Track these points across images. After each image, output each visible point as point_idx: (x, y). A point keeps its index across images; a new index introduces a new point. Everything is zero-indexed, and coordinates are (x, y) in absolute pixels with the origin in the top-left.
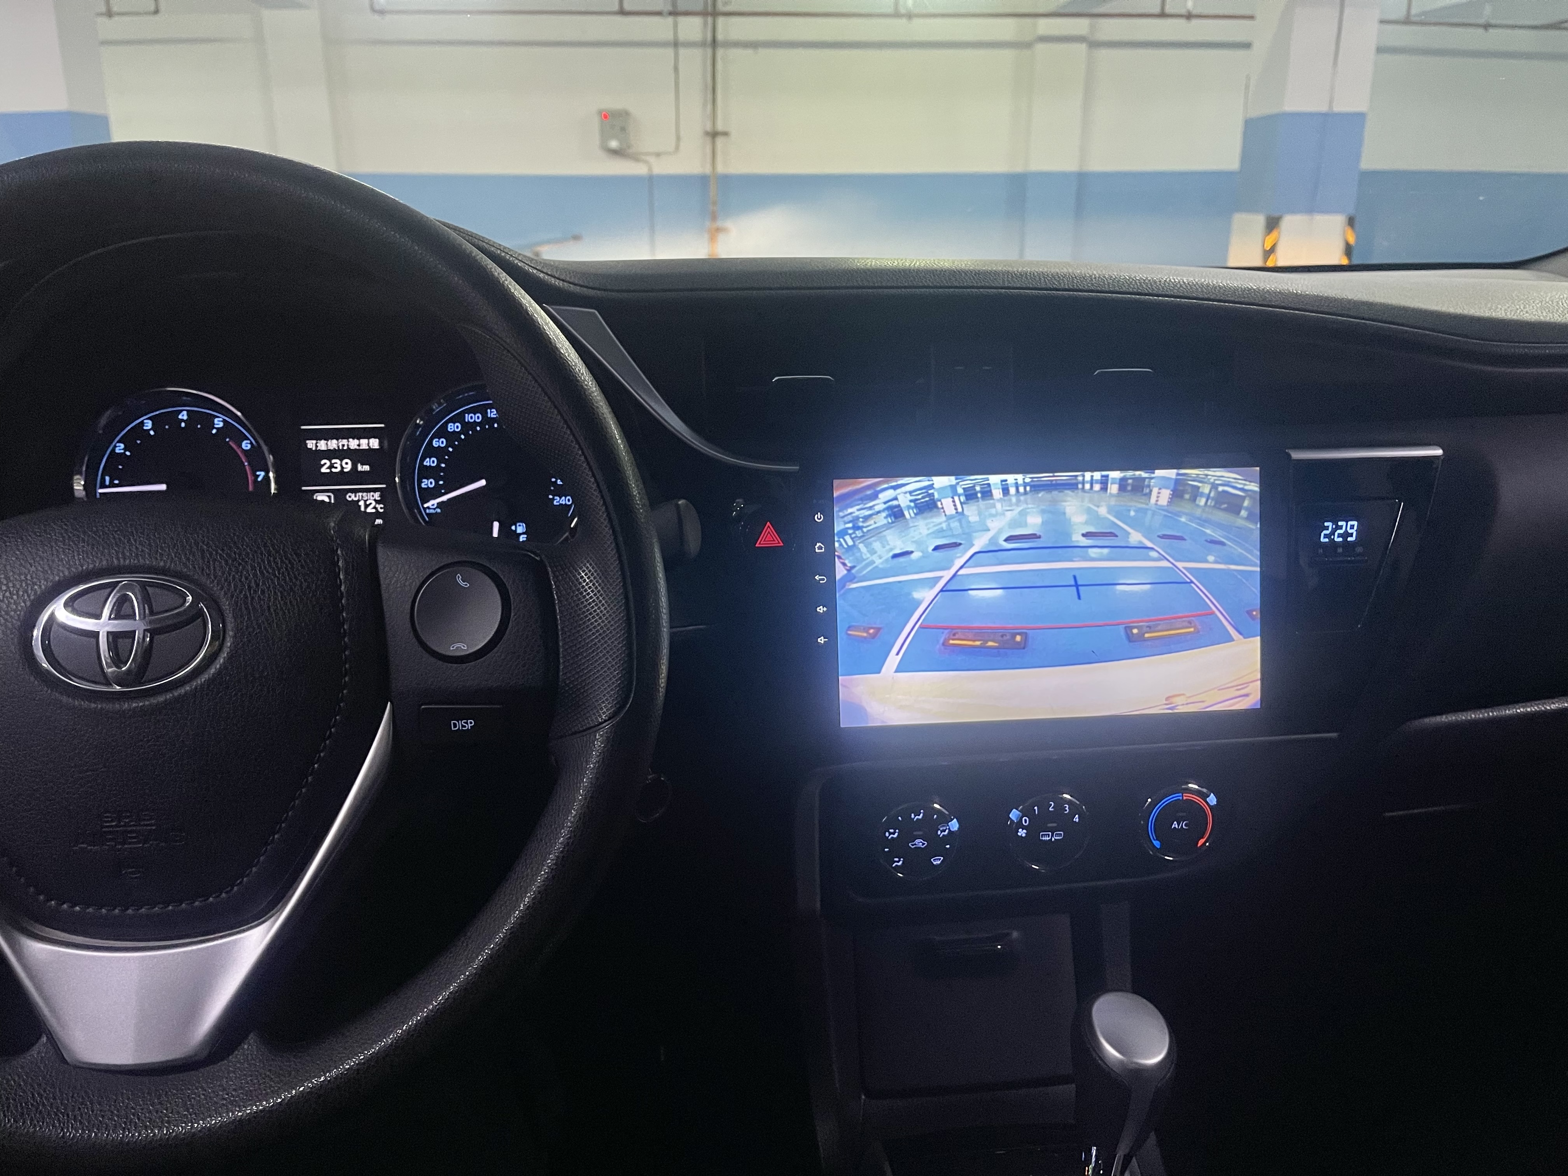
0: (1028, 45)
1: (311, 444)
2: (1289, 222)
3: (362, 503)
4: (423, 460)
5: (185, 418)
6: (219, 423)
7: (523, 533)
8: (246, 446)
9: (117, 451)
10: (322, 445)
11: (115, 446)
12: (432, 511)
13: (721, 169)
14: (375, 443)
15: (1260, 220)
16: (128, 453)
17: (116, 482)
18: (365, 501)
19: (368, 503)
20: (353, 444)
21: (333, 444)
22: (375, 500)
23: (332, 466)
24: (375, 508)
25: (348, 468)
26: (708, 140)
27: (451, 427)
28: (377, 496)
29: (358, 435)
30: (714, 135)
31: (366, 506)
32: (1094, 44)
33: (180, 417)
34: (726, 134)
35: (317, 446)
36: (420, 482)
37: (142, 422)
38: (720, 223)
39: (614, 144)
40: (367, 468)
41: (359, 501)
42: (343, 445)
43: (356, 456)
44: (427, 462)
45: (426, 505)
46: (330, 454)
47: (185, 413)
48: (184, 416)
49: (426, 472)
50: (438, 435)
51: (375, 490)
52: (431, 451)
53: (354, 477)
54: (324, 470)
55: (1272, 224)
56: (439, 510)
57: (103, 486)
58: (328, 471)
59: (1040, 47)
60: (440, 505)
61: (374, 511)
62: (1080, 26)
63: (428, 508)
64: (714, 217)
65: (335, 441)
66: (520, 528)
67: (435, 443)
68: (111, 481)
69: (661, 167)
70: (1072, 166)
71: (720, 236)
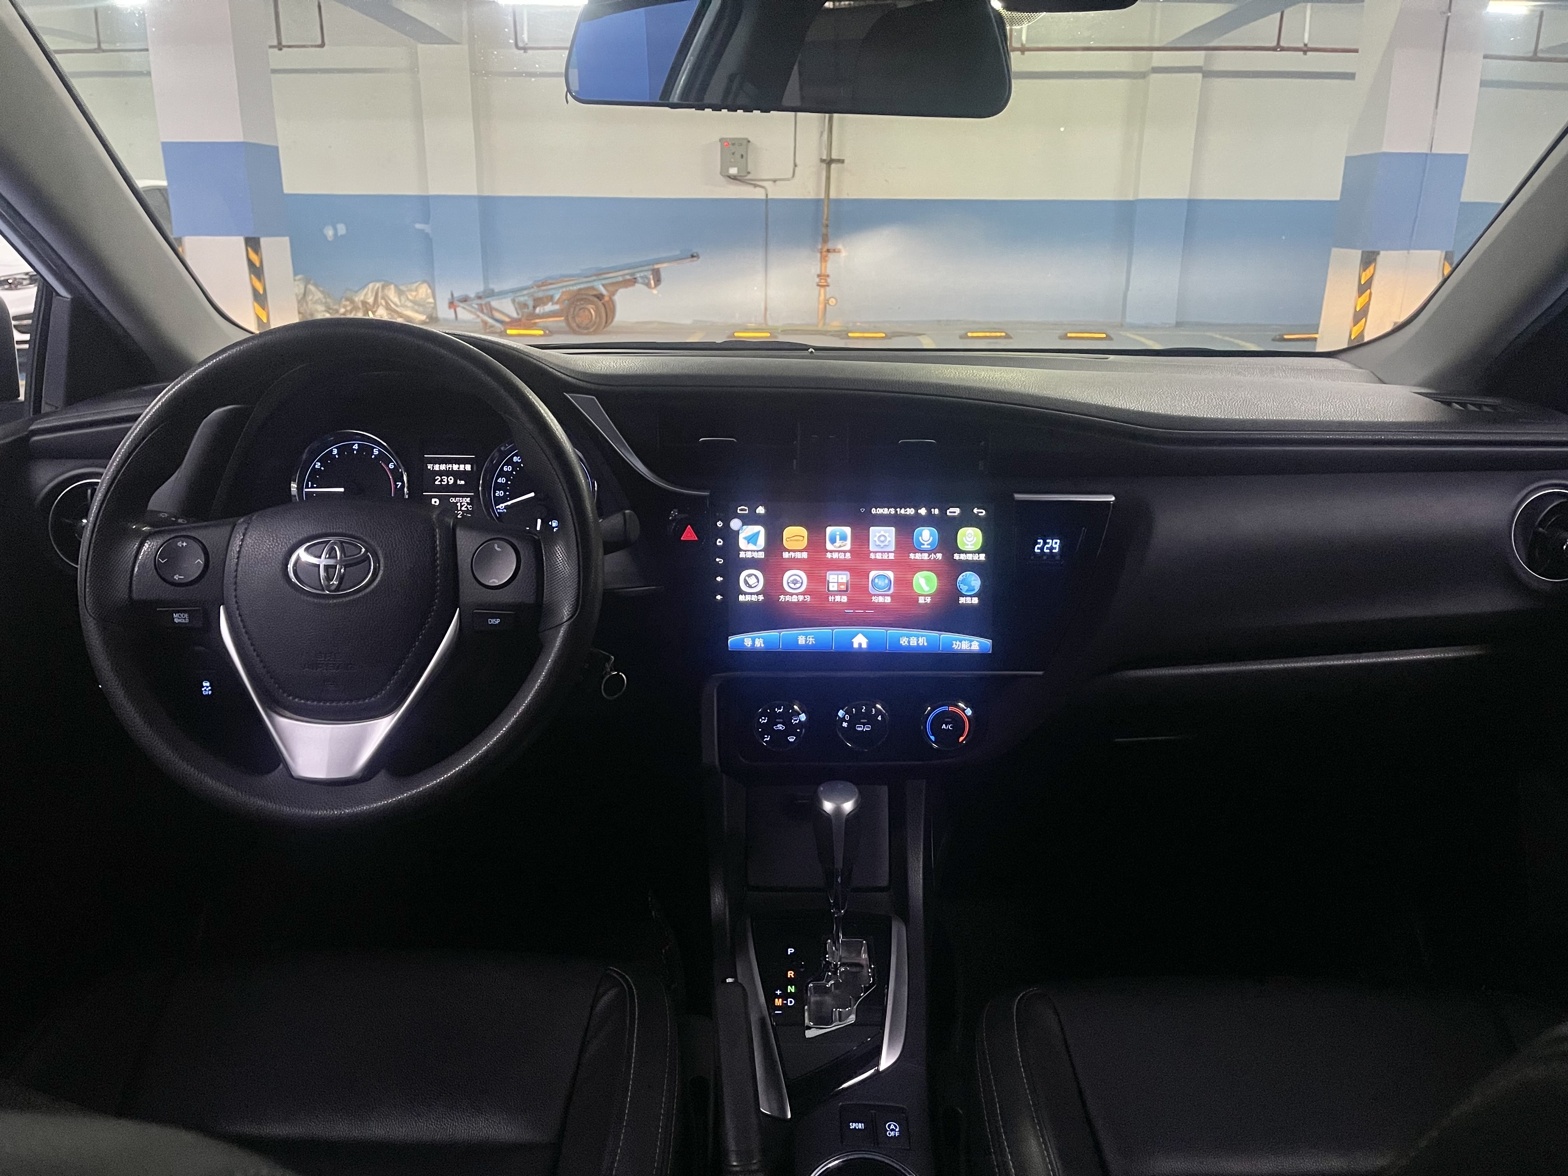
0: (1143, 75)
1: (430, 466)
2: (1384, 257)
3: (459, 504)
4: (497, 479)
5: (357, 448)
6: (376, 452)
7: (556, 527)
8: (391, 466)
9: (316, 467)
10: (437, 467)
11: (315, 464)
12: (501, 511)
13: (833, 195)
14: (468, 467)
15: (1356, 255)
16: (322, 468)
17: (315, 486)
18: (461, 503)
19: (462, 504)
20: (455, 467)
21: (443, 467)
22: (467, 503)
23: (442, 481)
24: (466, 507)
25: (451, 482)
26: (824, 166)
27: (515, 459)
28: (468, 500)
29: (458, 462)
30: (829, 162)
31: (461, 506)
32: (1208, 74)
33: (354, 447)
34: (842, 161)
35: (433, 468)
36: (494, 493)
37: (332, 450)
38: (830, 246)
39: (733, 171)
40: (463, 482)
41: (457, 503)
42: (449, 468)
43: (457, 475)
44: (499, 481)
45: (497, 507)
46: (441, 473)
47: (356, 445)
48: (356, 447)
49: (499, 487)
50: (507, 464)
51: (467, 497)
52: (502, 474)
53: (455, 488)
54: (437, 483)
55: (1369, 260)
56: (505, 511)
57: (307, 487)
58: (440, 483)
59: (1154, 77)
60: (506, 507)
61: (466, 509)
62: (1197, 58)
63: (499, 509)
64: (825, 240)
65: (444, 465)
66: (555, 524)
67: (505, 469)
68: (312, 485)
69: (777, 192)
70: (1183, 195)
71: (831, 256)
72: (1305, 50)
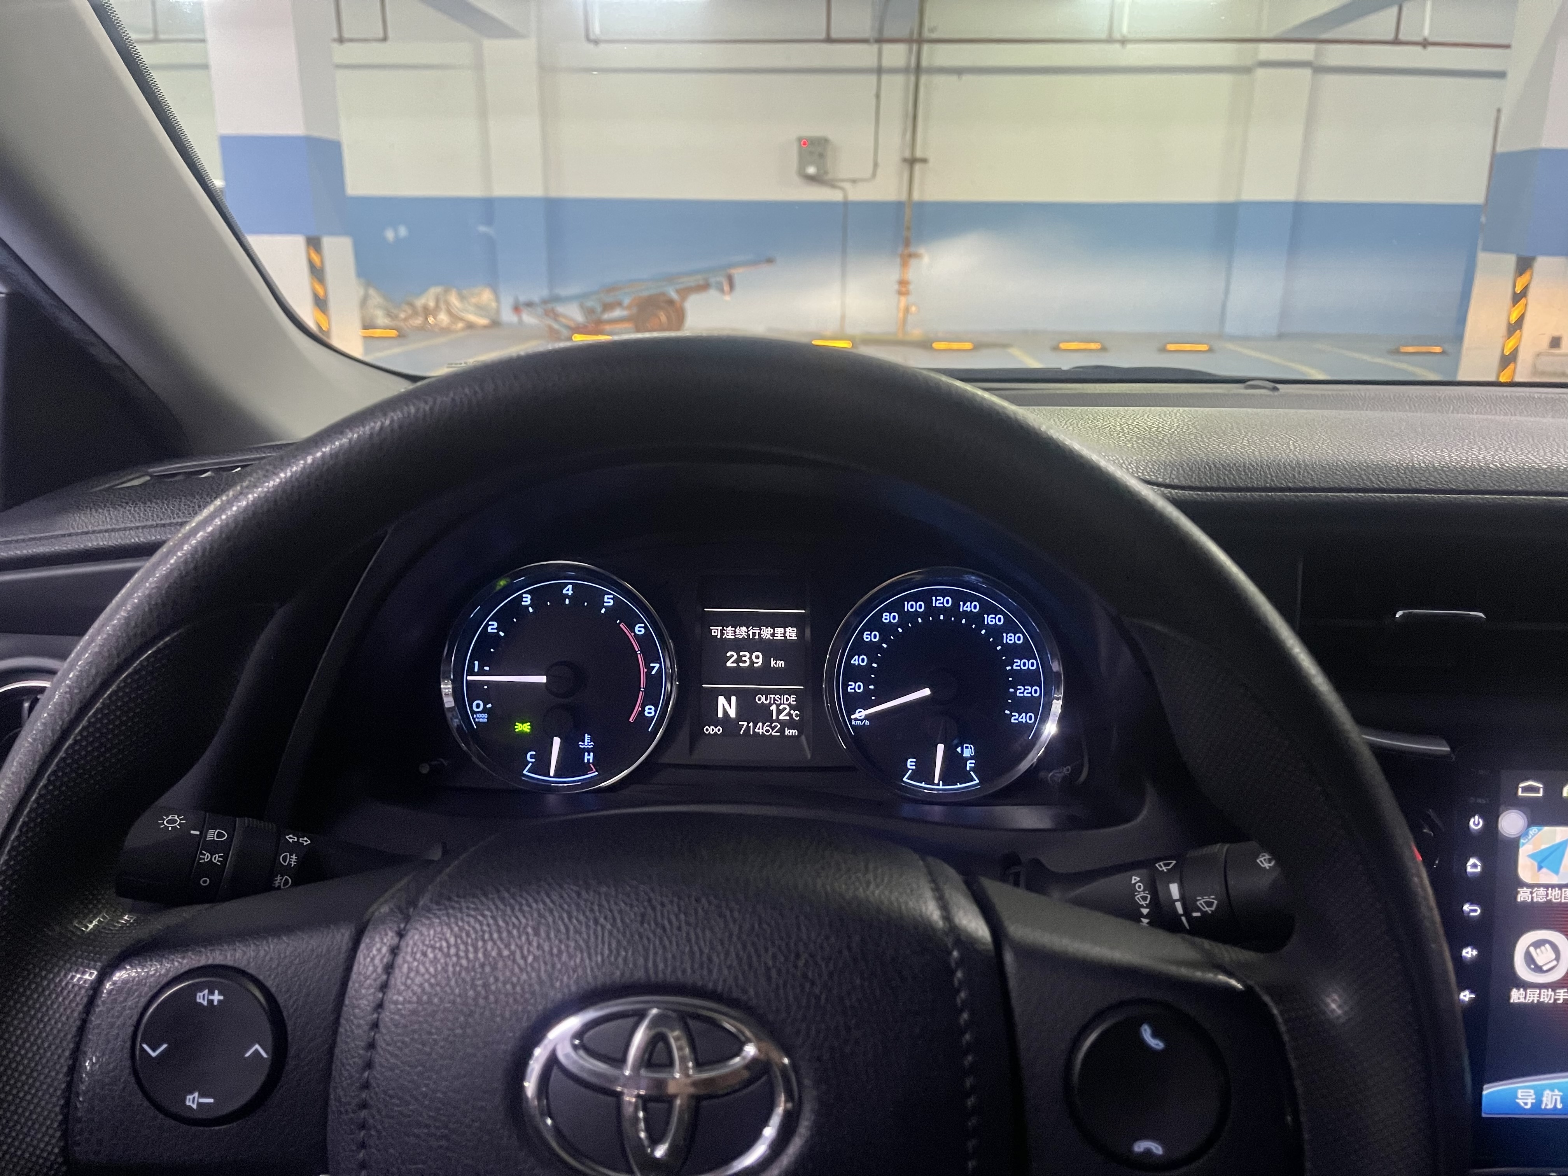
0: (1247, 70)
1: (716, 631)
2: (1542, 263)
3: (773, 708)
4: (850, 657)
5: (570, 593)
6: (608, 601)
7: (971, 758)
8: (639, 630)
9: (489, 630)
10: (729, 633)
11: (487, 625)
12: (859, 722)
13: (916, 196)
14: (792, 633)
15: (1510, 261)
16: (502, 634)
17: (487, 668)
18: (778, 706)
19: (781, 707)
20: (766, 632)
21: (742, 632)
22: (790, 705)
23: (739, 660)
24: (789, 714)
25: (758, 663)
26: (906, 166)
27: (887, 618)
28: (792, 699)
29: (773, 622)
30: (912, 162)
31: (779, 712)
32: (1319, 69)
33: (564, 592)
34: (924, 161)
35: (722, 634)
36: (845, 686)
37: (521, 596)
38: (912, 249)
39: (811, 170)
40: (781, 663)
41: (770, 705)
42: (754, 634)
43: (770, 648)
44: (855, 661)
45: (853, 717)
46: (738, 645)
47: (570, 586)
48: (568, 591)
49: (853, 674)
50: (869, 627)
51: (790, 693)
52: (860, 647)
53: (765, 674)
54: (729, 664)
55: (1524, 265)
56: (867, 723)
57: (471, 672)
58: (735, 665)
59: (1261, 72)
60: (867, 717)
61: (788, 718)
62: (1304, 52)
63: (856, 719)
64: (907, 243)
65: (744, 629)
66: (968, 751)
67: (866, 637)
68: (481, 667)
69: (858, 194)
70: (1289, 196)
71: (913, 262)
72: (1425, 44)
